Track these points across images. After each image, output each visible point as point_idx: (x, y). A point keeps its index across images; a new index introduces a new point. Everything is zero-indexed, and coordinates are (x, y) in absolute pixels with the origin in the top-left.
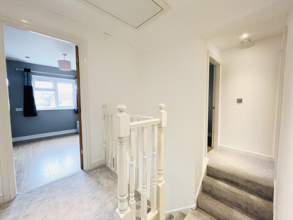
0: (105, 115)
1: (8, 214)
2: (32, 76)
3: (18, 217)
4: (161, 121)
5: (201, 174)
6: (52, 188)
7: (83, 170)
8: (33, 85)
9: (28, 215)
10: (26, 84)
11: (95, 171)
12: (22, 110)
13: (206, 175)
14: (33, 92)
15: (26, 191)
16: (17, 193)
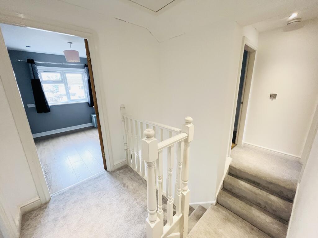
0: (124, 117)
1: (48, 215)
2: (38, 67)
3: (58, 218)
4: (188, 136)
5: (223, 174)
6: (81, 190)
7: (107, 170)
8: (40, 79)
9: (66, 216)
10: (33, 78)
11: (118, 172)
12: (34, 106)
13: (228, 174)
14: (42, 86)
15: (58, 192)
16: (51, 195)
